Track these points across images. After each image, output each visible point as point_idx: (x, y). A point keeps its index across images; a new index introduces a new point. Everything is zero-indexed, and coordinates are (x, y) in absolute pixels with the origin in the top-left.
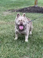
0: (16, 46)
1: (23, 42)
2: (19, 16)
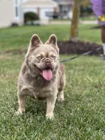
0: (17, 129)
2: (39, 42)
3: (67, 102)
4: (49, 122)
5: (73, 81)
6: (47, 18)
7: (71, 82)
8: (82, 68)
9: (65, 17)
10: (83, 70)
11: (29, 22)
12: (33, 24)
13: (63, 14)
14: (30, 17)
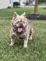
0: (10, 52)
1: (20, 48)
3: (33, 40)
4: (25, 49)
5: (36, 31)
6: (23, 5)
7: (35, 32)
8: (39, 25)
9: (32, 4)
10: (40, 26)
11: (16, 6)
12: (17, 7)
13: (30, 3)
14: (16, 4)
